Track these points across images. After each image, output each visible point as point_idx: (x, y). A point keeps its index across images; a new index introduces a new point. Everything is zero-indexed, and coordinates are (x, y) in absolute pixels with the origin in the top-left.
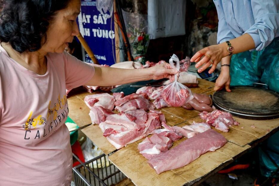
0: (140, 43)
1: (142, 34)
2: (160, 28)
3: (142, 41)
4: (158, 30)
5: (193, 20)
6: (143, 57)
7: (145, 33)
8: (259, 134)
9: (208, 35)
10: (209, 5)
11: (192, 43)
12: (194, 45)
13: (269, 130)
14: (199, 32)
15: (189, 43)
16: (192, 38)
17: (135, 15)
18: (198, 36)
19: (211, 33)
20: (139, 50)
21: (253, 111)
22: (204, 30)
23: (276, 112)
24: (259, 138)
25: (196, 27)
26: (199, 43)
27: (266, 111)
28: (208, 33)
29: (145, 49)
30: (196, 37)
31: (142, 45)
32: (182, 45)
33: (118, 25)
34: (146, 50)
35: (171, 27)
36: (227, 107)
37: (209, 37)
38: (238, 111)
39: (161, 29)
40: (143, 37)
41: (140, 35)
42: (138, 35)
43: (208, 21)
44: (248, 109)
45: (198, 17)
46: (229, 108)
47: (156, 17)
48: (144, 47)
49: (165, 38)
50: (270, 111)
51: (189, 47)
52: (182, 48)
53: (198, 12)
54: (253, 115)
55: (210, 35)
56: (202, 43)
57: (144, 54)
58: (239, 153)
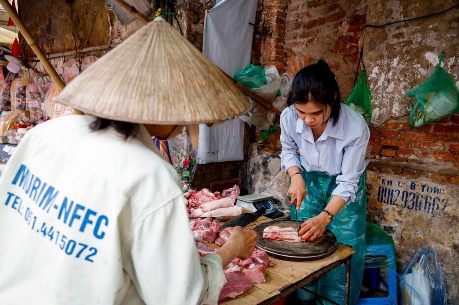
0: (185, 169)
1: (188, 158)
2: (212, 151)
3: (188, 166)
4: (209, 154)
5: (253, 144)
6: (188, 184)
7: (192, 157)
8: (294, 277)
9: (268, 160)
10: (270, 128)
11: (251, 169)
12: (253, 172)
13: (307, 273)
14: (259, 157)
15: (248, 169)
16: (251, 164)
17: (183, 136)
18: (258, 162)
19: (271, 158)
20: (185, 175)
21: (290, 251)
22: (265, 156)
23: (317, 252)
24: (293, 283)
25: (255, 152)
26: (259, 169)
27: (305, 251)
28: (268, 158)
29: (191, 175)
30: (256, 162)
31: (188, 170)
32: (240, 172)
33: (163, 148)
34: (193, 176)
35: (226, 151)
36: (262, 245)
37: (270, 163)
38: (273, 250)
39: (213, 153)
40: (190, 161)
41: (186, 160)
42: (183, 159)
43: (269, 145)
44: (286, 248)
45: (258, 140)
46: (264, 246)
47: (207, 139)
48: (191, 172)
49: (217, 163)
50: (311, 251)
51: (248, 174)
52: (240, 175)
53: (258, 135)
54: (289, 255)
55: (270, 161)
56: (262, 169)
57: (190, 181)
58: (263, 301)
